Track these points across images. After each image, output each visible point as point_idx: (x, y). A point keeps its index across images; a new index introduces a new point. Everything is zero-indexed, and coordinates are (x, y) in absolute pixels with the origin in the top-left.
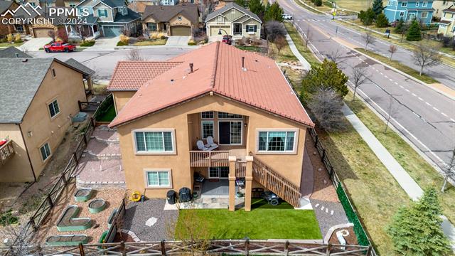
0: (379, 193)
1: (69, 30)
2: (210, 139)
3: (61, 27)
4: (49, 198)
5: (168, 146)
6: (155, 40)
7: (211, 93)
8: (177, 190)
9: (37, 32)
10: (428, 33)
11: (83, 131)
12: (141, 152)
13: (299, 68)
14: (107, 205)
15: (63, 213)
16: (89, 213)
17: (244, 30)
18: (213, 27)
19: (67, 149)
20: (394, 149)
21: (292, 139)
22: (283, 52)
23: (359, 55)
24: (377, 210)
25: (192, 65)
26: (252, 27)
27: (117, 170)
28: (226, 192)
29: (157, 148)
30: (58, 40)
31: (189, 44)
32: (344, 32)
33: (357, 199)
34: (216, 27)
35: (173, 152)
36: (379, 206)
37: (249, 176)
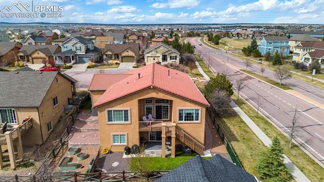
0: (251, 149)
1: (56, 59)
2: (150, 116)
3: (50, 57)
4: (53, 152)
5: (126, 119)
6: (112, 65)
7: (152, 87)
8: (130, 146)
9: (35, 60)
10: (287, 60)
11: (71, 115)
12: (110, 123)
13: (204, 81)
14: (88, 156)
15: (61, 161)
16: (77, 160)
17: (168, 59)
18: (149, 57)
19: (61, 126)
20: (262, 125)
21: (198, 114)
22: (194, 71)
23: (242, 74)
24: (250, 157)
25: (139, 75)
26: (173, 57)
27: (93, 137)
28: (160, 148)
29: (120, 120)
30: (48, 65)
31: (133, 67)
32: (233, 60)
33: (238, 151)
34: (151, 57)
35: (129, 122)
36: (251, 155)
37: (173, 136)
